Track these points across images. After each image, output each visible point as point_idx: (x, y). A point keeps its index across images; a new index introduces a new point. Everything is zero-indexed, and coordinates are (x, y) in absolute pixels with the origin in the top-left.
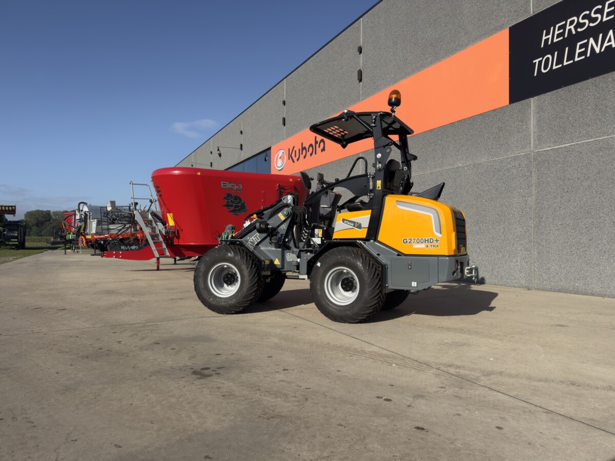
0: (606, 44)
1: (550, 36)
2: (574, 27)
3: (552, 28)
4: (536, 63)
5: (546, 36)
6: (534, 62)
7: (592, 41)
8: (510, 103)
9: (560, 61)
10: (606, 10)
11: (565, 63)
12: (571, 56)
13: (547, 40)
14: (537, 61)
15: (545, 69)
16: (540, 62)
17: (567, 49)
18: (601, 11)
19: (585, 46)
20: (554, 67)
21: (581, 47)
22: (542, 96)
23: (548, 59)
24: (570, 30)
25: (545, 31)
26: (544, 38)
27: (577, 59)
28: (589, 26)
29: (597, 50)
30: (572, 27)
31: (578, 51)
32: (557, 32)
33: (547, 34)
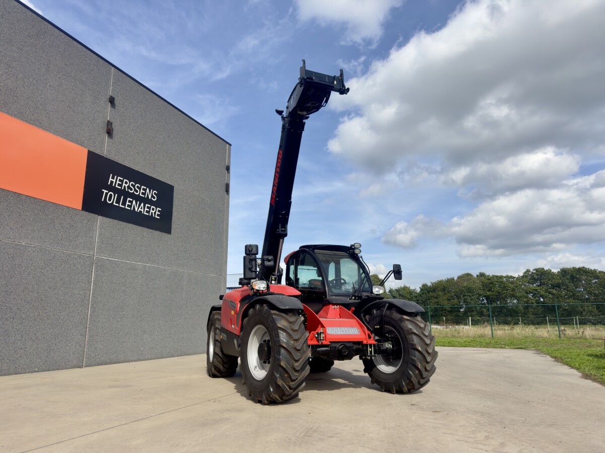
0: (140, 209)
1: (114, 181)
2: (127, 186)
3: (116, 177)
4: (104, 192)
5: (112, 178)
6: (103, 190)
7: (134, 202)
8: (82, 210)
9: (118, 202)
10: (142, 191)
11: (120, 206)
12: (124, 204)
13: (112, 182)
14: (105, 191)
15: (110, 200)
16: (107, 194)
17: (122, 197)
18: (140, 189)
19: (131, 202)
20: (114, 204)
21: (129, 201)
22: (105, 218)
23: (111, 195)
24: (125, 186)
25: (111, 175)
26: (110, 179)
27: (126, 207)
28: (133, 192)
29: (136, 210)
30: (126, 185)
31: (127, 203)
32: (118, 182)
33: (113, 178)
